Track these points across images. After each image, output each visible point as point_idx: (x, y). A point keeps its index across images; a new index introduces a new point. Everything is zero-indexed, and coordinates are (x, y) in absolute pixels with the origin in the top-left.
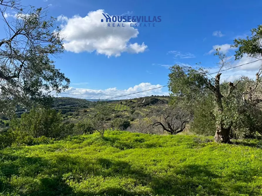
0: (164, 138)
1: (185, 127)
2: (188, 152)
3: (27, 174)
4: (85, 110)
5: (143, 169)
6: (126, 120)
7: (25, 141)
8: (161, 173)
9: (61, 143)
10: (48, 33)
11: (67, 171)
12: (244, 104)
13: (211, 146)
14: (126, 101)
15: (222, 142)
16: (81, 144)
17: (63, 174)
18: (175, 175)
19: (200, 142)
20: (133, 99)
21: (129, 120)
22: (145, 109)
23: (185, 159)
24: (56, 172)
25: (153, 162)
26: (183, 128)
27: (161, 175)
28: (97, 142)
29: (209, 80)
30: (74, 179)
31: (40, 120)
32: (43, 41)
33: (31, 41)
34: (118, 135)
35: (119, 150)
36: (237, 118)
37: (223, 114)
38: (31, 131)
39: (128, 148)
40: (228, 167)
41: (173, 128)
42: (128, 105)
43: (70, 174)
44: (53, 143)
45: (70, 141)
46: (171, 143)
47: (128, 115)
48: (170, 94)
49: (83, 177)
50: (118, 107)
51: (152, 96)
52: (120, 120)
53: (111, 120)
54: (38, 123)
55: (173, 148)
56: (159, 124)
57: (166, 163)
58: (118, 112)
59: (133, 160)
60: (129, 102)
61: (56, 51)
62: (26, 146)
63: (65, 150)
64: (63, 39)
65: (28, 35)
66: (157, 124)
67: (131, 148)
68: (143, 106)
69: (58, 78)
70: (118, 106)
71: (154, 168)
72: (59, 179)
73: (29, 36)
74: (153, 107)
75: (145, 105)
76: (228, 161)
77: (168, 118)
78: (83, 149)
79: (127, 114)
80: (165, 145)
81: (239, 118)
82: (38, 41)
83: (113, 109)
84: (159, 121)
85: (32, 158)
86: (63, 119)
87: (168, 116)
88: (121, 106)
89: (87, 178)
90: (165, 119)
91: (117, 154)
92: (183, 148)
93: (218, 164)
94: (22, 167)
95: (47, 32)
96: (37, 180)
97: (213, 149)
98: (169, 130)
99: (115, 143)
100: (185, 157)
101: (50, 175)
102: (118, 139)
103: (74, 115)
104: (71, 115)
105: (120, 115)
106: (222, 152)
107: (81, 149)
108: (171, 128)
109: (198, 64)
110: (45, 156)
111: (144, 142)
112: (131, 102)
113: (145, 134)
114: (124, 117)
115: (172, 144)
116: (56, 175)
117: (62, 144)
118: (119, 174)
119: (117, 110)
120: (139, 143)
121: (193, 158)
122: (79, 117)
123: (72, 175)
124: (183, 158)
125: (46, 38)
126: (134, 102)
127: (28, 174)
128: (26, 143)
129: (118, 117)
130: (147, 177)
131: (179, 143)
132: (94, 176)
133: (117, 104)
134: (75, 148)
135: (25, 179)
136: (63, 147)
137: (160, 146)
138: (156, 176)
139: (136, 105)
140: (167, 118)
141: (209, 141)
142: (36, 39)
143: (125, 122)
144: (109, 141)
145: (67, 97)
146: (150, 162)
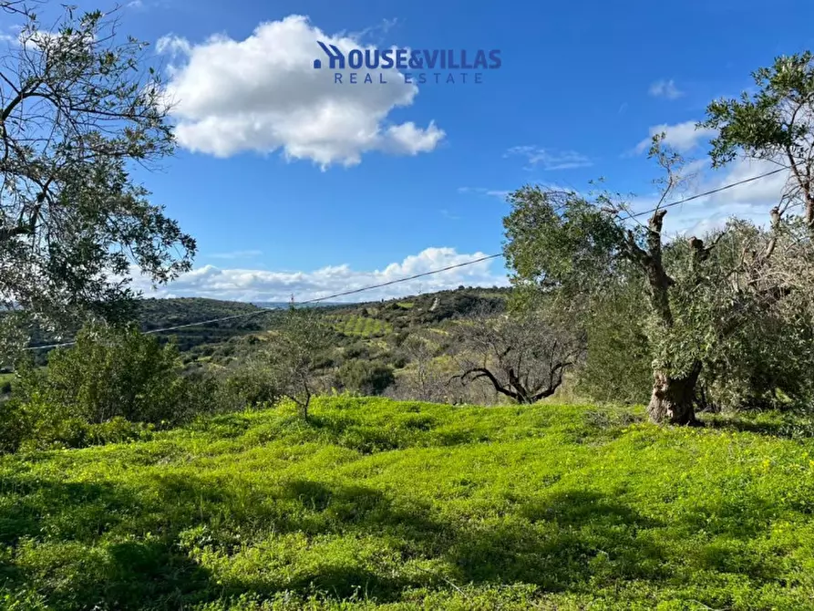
0: (495, 415)
1: (560, 382)
2: (569, 453)
3: (68, 534)
4: (251, 337)
5: (428, 507)
6: (379, 363)
7: (61, 434)
8: (485, 519)
9: (176, 436)
10: (122, 89)
11: (194, 521)
12: (732, 302)
13: (638, 433)
14: (380, 305)
15: (672, 422)
16: (238, 439)
17: (180, 529)
18: (527, 522)
19: (604, 424)
20: (399, 301)
21: (390, 366)
22: (438, 331)
23: (556, 475)
24: (160, 524)
25: (461, 488)
26: (553, 385)
27: (484, 525)
28: (288, 430)
29: (630, 232)
30: (215, 544)
31: (108, 369)
32: (107, 114)
33: (67, 115)
34: (355, 408)
35: (357, 453)
36: (714, 345)
37: (671, 335)
38: (79, 402)
39: (385, 447)
40: (685, 494)
41: (526, 385)
42: (388, 316)
43: (202, 529)
44: (149, 438)
45: (205, 430)
46: (517, 428)
47: (388, 350)
48: (512, 277)
49: (242, 538)
50: (355, 326)
51: (461, 288)
52: (363, 364)
53: (333, 367)
54: (102, 378)
55: (523, 445)
56: (482, 373)
57: (499, 488)
58: (355, 342)
59: (401, 483)
60: (389, 308)
61: (150, 150)
62: (66, 451)
63: (189, 457)
64: (169, 108)
65: (59, 97)
66: (474, 374)
67: (395, 446)
68: (431, 321)
69: (159, 235)
70: (355, 322)
71: (462, 504)
72: (170, 546)
73: (63, 99)
74: (461, 322)
75: (439, 317)
76: (688, 477)
77: (509, 354)
78: (244, 454)
79: (383, 346)
80: (499, 434)
81: (719, 347)
82: (91, 114)
83: (340, 331)
84: (480, 364)
85: (82, 484)
86: (182, 366)
87: (508, 350)
88: (363, 321)
89: (257, 542)
90: (500, 358)
91: (350, 467)
92: (553, 444)
93: (658, 487)
94: (53, 513)
95: (118, 88)
96: (98, 549)
97: (642, 443)
98: (514, 390)
99: (343, 433)
100: (559, 468)
101: (142, 536)
102: (353, 423)
103: (217, 354)
104: (208, 353)
105: (364, 350)
106: (671, 453)
107: (238, 456)
108: (520, 385)
109: (594, 182)
110: (125, 479)
111: (433, 427)
112: (396, 307)
113: (438, 404)
114: (375, 355)
115: (519, 431)
116: (160, 533)
117: (177, 441)
118: (354, 526)
119: (352, 336)
120: (417, 431)
121: (584, 472)
122: (234, 358)
123: (209, 534)
124: (553, 473)
125: (117, 106)
126: (404, 309)
127: (73, 532)
128: (63, 440)
129: (356, 355)
130: (441, 530)
131: (542, 429)
132: (277, 535)
133: (353, 317)
134: (220, 453)
135: (61, 548)
136: (181, 450)
137: (483, 439)
138: (468, 529)
139: (412, 318)
140: (505, 354)
141: (632, 420)
142: (84, 110)
143: (377, 371)
144: (326, 429)
145: (193, 299)
146: (450, 488)
